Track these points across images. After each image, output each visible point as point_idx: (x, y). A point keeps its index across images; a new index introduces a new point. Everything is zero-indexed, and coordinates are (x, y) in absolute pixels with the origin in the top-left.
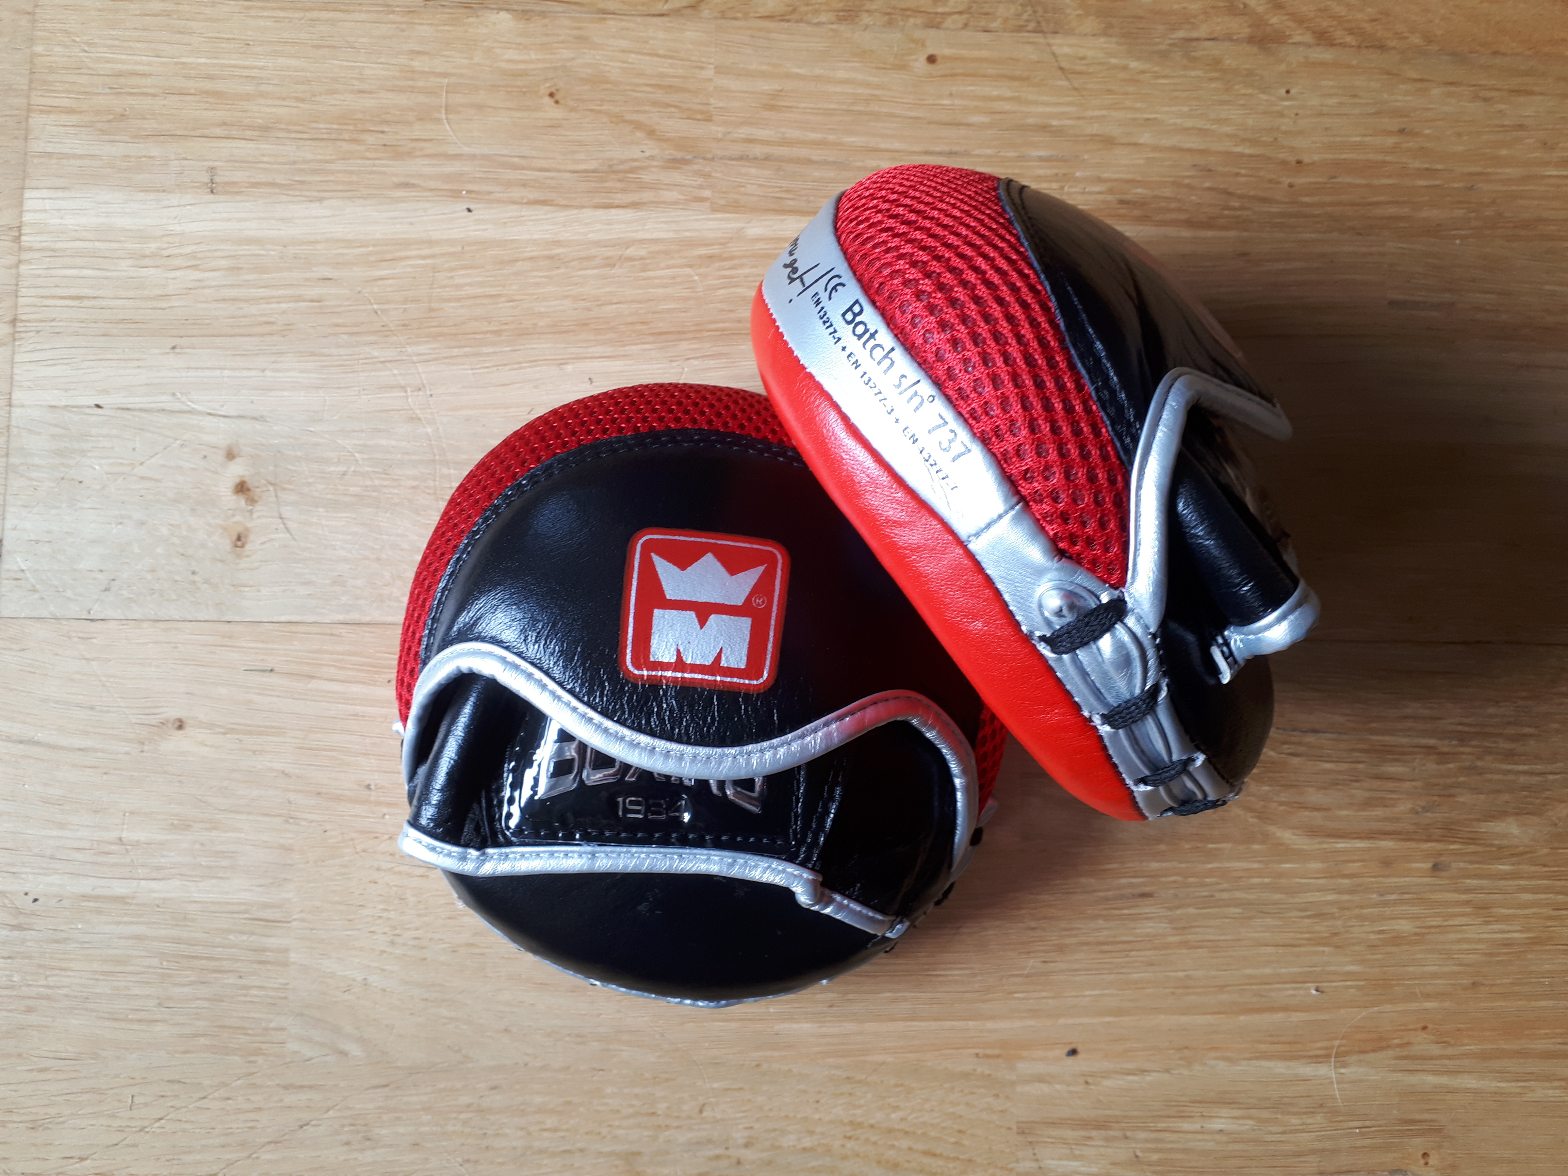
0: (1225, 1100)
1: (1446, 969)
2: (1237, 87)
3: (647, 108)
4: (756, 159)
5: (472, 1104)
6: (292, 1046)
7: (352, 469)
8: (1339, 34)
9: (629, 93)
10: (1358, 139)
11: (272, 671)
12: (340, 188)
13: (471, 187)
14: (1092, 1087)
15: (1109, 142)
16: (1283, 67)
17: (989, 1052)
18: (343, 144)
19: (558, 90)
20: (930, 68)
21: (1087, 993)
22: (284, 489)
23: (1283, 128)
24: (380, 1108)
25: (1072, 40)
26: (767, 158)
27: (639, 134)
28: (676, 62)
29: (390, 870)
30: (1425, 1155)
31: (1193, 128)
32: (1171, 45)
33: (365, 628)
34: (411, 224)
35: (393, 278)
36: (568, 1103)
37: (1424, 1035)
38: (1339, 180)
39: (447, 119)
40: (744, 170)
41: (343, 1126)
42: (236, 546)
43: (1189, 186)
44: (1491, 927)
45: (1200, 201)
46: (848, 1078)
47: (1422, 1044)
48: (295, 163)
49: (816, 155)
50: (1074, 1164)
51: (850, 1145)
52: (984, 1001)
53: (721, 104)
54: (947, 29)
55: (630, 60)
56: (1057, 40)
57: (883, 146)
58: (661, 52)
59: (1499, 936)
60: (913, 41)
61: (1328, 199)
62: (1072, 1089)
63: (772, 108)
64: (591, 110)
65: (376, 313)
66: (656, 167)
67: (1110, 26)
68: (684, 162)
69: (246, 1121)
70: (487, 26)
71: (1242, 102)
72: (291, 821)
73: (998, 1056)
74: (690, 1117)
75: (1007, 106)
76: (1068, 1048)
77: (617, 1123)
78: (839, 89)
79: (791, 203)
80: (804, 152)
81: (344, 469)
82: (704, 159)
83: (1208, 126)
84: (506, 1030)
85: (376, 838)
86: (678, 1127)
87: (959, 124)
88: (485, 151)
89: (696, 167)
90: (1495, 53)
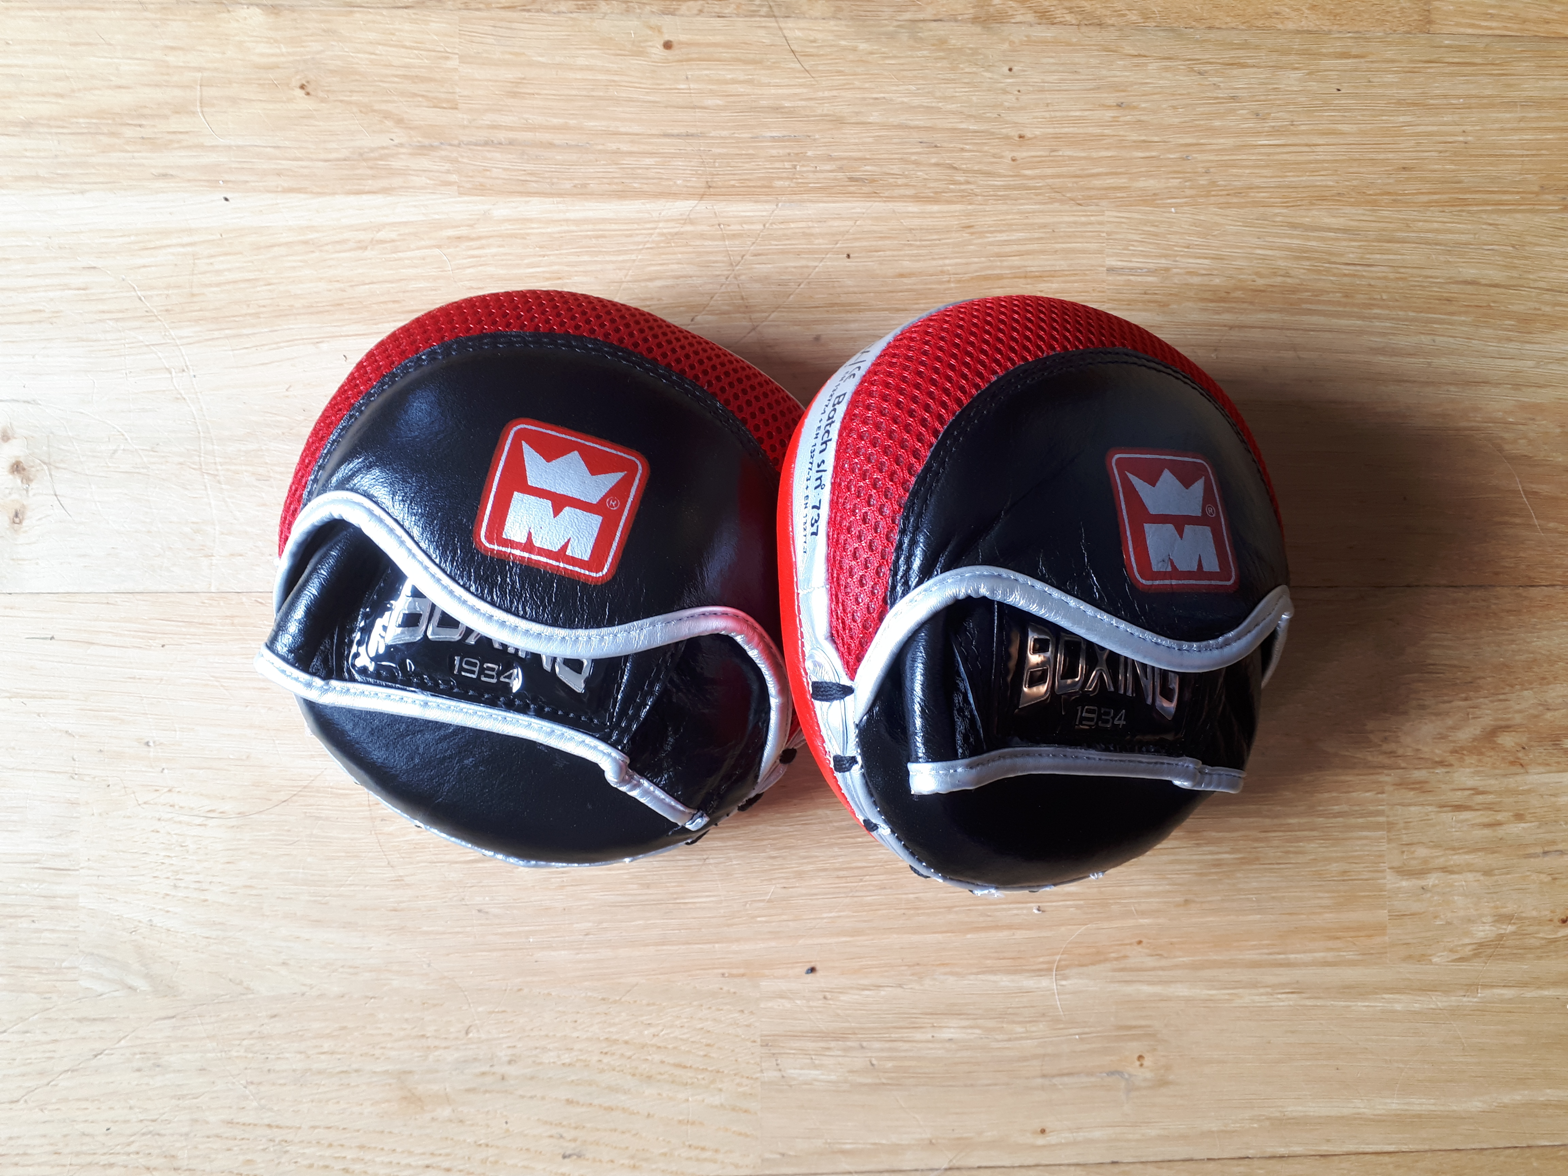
0: (954, 1012)
1: (1160, 888)
2: (961, 66)
3: (395, 98)
4: (501, 144)
5: (254, 1031)
6: (85, 983)
7: (122, 447)
8: (1060, 13)
9: (378, 83)
10: (1078, 114)
11: (52, 638)
12: (101, 180)
13: (227, 177)
14: (831, 1002)
15: (839, 121)
16: (1006, 46)
17: (734, 971)
18: (102, 137)
19: (308, 82)
20: (667, 53)
21: (825, 915)
22: (57, 468)
23: (1006, 104)
24: (169, 1037)
25: (802, 24)
26: (511, 143)
27: (389, 123)
28: (421, 52)
29: (170, 820)
30: (1140, 1057)
31: (921, 106)
32: (898, 26)
33: (139, 597)
34: (171, 214)
35: (156, 266)
36: (344, 1028)
37: (1139, 948)
38: (1060, 153)
39: (202, 112)
40: (488, 155)
41: (135, 1054)
42: (14, 522)
43: (916, 163)
44: (1200, 849)
45: (926, 177)
46: (603, 999)
47: (1138, 957)
48: (56, 156)
49: (558, 139)
50: (814, 1073)
51: (606, 1060)
52: (729, 926)
53: (466, 93)
54: (682, 15)
55: (378, 52)
56: (790, 23)
57: (622, 130)
58: (408, 44)
59: (1210, 857)
60: (651, 28)
61: (1049, 171)
62: (811, 1003)
63: (514, 95)
64: (341, 101)
65: (140, 299)
66: (404, 154)
67: (839, 9)
68: (432, 147)
69: (44, 1052)
70: (238, 21)
71: (966, 81)
72: (76, 777)
73: (743, 975)
74: (457, 1038)
75: (741, 89)
76: (809, 966)
77: (389, 1045)
78: (579, 76)
79: (535, 185)
80: (547, 137)
81: (114, 448)
82: (451, 145)
83: (934, 105)
84: (284, 963)
85: (157, 790)
86: (445, 1048)
87: (694, 107)
88: (240, 142)
89: (443, 153)
90: (1210, 28)
